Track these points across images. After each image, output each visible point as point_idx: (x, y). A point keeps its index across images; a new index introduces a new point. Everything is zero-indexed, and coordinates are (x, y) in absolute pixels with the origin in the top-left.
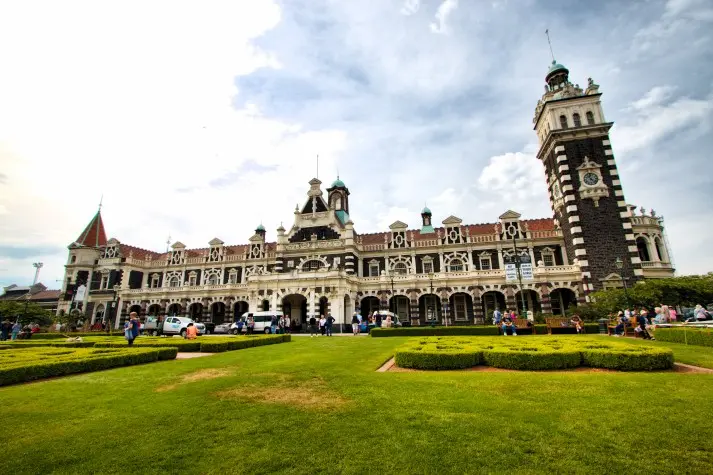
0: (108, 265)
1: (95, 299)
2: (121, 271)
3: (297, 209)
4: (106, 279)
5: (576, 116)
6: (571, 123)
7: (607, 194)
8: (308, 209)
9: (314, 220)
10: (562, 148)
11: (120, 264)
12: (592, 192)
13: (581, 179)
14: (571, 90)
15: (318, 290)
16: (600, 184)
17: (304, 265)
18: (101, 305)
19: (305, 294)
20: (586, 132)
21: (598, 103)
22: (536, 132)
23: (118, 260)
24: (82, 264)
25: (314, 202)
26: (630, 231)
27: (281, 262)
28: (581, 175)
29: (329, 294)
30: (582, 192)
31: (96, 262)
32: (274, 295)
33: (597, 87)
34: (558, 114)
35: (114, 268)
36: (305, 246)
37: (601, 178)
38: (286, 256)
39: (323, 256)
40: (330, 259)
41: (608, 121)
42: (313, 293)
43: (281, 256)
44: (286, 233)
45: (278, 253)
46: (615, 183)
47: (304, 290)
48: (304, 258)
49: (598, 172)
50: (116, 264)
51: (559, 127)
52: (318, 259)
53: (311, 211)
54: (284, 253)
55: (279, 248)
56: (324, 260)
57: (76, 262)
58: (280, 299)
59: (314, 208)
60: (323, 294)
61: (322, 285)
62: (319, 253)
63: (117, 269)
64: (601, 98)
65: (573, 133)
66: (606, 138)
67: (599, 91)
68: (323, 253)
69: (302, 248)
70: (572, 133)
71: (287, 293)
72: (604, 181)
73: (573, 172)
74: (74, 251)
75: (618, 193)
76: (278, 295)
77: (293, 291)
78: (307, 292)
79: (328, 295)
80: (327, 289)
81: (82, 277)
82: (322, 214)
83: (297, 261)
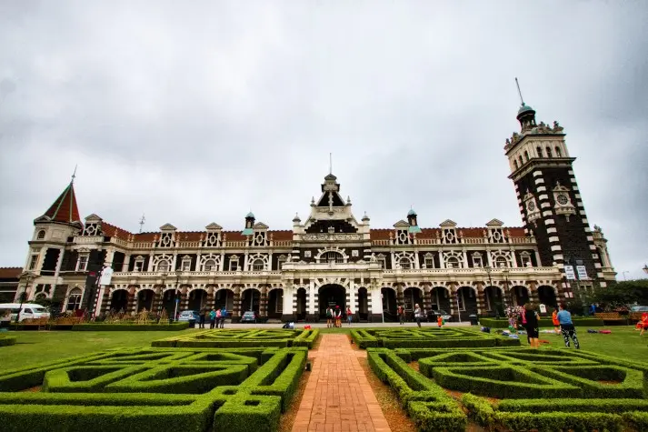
0: (86, 244)
1: (66, 282)
2: (104, 252)
3: (313, 201)
4: (83, 259)
5: (548, 149)
6: (545, 154)
7: (574, 212)
8: (324, 202)
9: (331, 214)
10: (539, 173)
11: (103, 244)
12: (565, 210)
13: (556, 199)
14: (544, 129)
15: (358, 281)
16: (569, 204)
17: (322, 256)
18: (77, 289)
19: (344, 285)
20: (557, 162)
21: (563, 141)
22: (507, 157)
23: (100, 239)
24: (53, 240)
25: (331, 196)
26: (592, 243)
27: (298, 252)
28: (555, 196)
29: (369, 285)
30: (558, 209)
31: (70, 239)
32: (312, 285)
33: (561, 129)
34: (535, 145)
35: (95, 247)
36: (322, 237)
37: (569, 199)
38: (304, 246)
39: (341, 248)
40: (349, 251)
41: (571, 156)
42: (352, 284)
43: (298, 245)
44: (302, 223)
45: (296, 242)
46: (579, 204)
47: (343, 280)
48: (322, 249)
49: (567, 195)
50: (98, 244)
51: (537, 156)
52: (337, 250)
53: (328, 205)
54: (301, 243)
55: (296, 238)
56: (342, 252)
57: (46, 238)
58: (317, 289)
59: (331, 202)
60: (362, 285)
61: (362, 276)
62: (338, 246)
63: (100, 248)
64: (565, 138)
65: (548, 162)
66: (571, 169)
67: (564, 132)
68: (342, 245)
69: (320, 239)
70: (545, 162)
71: (325, 283)
72: (572, 202)
73: (549, 192)
74: (42, 226)
75: (582, 212)
76: (315, 285)
77: (332, 281)
78: (346, 282)
79: (367, 286)
80: (367, 281)
81: (52, 256)
82: (339, 209)
83: (315, 251)
